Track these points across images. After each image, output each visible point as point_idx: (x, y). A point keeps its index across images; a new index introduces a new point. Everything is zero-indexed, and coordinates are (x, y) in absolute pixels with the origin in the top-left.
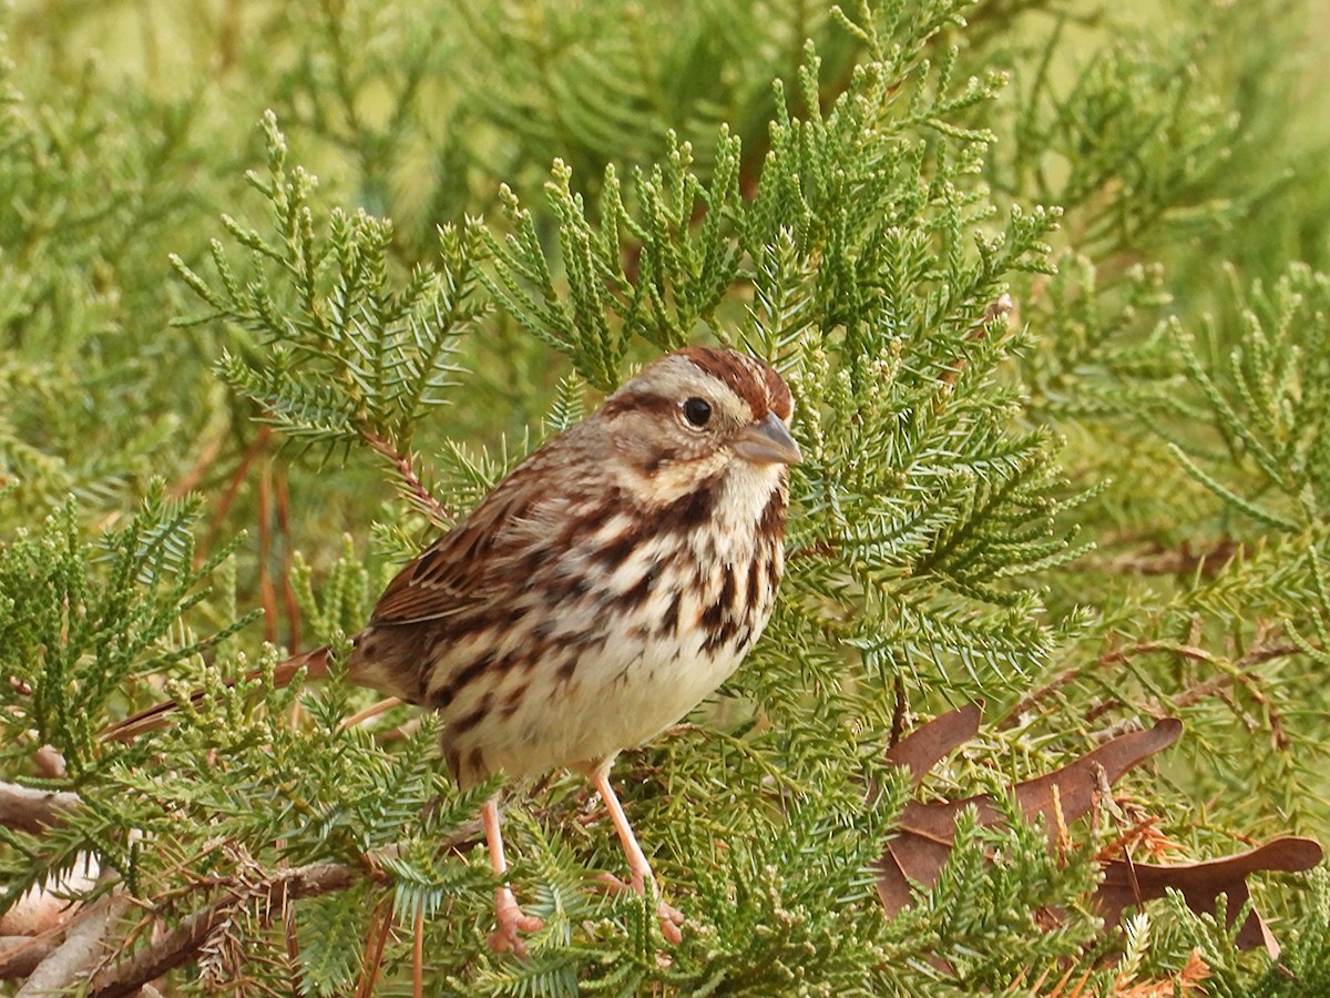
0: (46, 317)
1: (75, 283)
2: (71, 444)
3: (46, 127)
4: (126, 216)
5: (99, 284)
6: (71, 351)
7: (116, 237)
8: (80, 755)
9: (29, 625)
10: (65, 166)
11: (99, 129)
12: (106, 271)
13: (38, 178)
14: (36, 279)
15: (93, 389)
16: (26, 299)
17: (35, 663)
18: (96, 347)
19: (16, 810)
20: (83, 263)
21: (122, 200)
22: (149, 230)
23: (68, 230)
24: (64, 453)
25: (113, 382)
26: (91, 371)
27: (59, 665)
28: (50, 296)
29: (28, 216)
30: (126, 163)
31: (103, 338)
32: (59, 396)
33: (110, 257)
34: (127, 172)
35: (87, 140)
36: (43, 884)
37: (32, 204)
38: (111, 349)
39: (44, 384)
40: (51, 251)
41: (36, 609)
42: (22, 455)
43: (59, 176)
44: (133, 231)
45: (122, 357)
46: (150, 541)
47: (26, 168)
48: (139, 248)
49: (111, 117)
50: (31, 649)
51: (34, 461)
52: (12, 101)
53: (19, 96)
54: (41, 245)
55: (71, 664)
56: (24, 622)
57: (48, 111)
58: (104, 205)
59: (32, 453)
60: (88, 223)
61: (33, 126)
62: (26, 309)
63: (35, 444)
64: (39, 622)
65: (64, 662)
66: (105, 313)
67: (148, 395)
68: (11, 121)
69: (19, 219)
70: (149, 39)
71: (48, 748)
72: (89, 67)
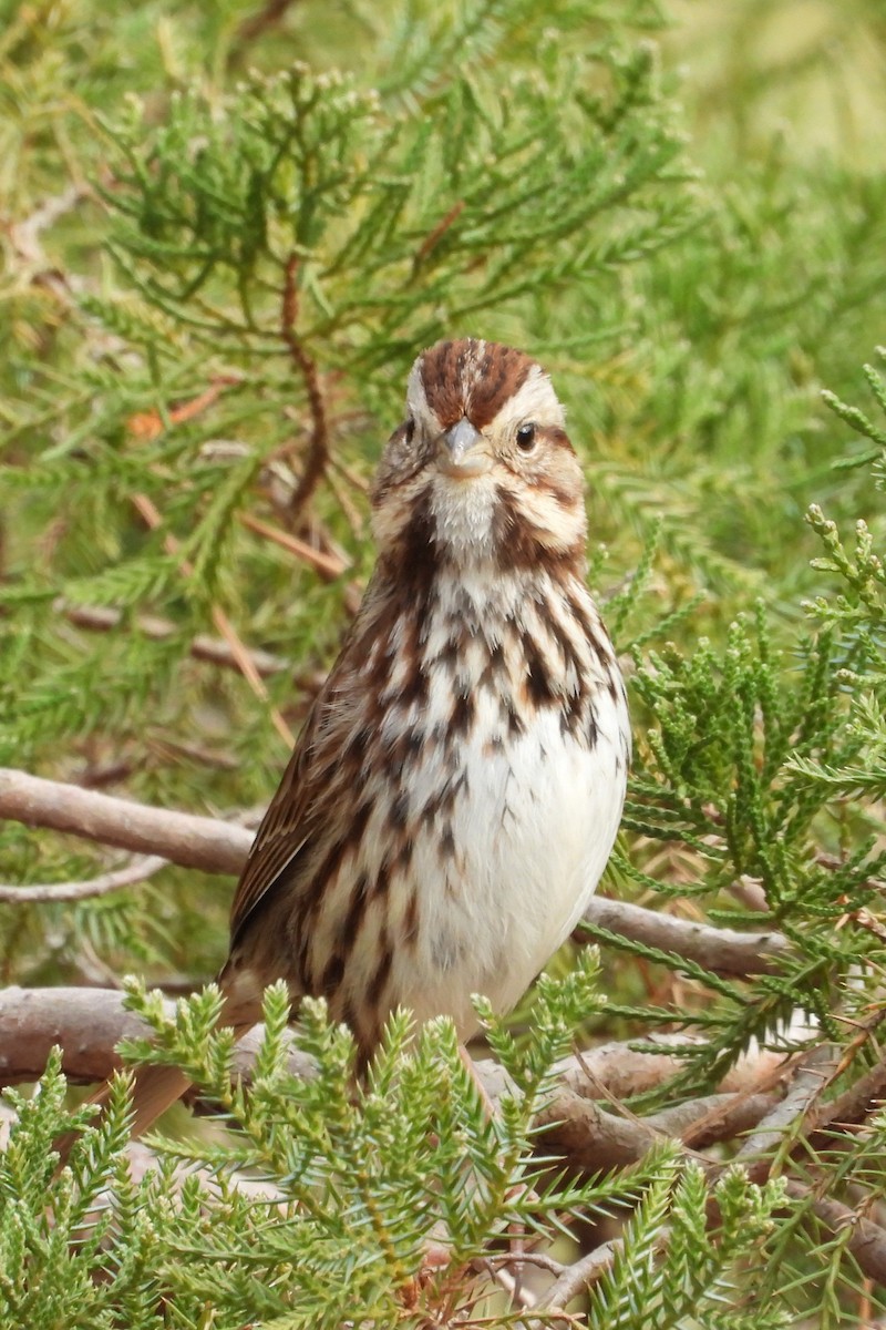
0: (740, 417)
1: (771, 378)
2: (773, 554)
3: (731, 208)
4: (824, 301)
5: (797, 378)
6: (769, 451)
7: (814, 325)
8: (779, 884)
9: (717, 744)
10: (755, 249)
11: (791, 207)
12: (805, 363)
13: (726, 262)
14: (727, 375)
15: (796, 493)
16: (718, 396)
17: (727, 786)
18: (798, 447)
19: (727, 957)
20: (779, 355)
21: (819, 284)
22: (851, 316)
23: (762, 320)
24: (765, 565)
25: (817, 484)
26: (792, 473)
27: (751, 786)
28: (744, 393)
29: (716, 306)
30: (822, 242)
31: (806, 437)
32: (759, 502)
33: (809, 348)
34: (824, 253)
35: (778, 219)
36: (761, 1038)
37: (721, 292)
38: (814, 447)
39: (742, 490)
40: (743, 345)
41: (725, 726)
42: (718, 569)
43: (747, 261)
44: (833, 318)
45: (827, 456)
46: (850, 645)
47: (711, 254)
48: (840, 337)
49: (803, 193)
50: (721, 771)
51: (731, 576)
52: (690, 179)
53: (698, 172)
54: (731, 339)
55: (765, 784)
56: (710, 741)
57: (733, 190)
58: (799, 290)
59: (729, 566)
60: (782, 311)
61: (718, 205)
62: (717, 408)
63: (736, 556)
64: (728, 740)
65: (757, 782)
66: (805, 409)
67: (857, 497)
68: (690, 200)
69: (704, 310)
70: (843, 108)
71: (745, 878)
72: (778, 139)
